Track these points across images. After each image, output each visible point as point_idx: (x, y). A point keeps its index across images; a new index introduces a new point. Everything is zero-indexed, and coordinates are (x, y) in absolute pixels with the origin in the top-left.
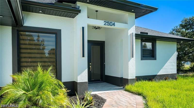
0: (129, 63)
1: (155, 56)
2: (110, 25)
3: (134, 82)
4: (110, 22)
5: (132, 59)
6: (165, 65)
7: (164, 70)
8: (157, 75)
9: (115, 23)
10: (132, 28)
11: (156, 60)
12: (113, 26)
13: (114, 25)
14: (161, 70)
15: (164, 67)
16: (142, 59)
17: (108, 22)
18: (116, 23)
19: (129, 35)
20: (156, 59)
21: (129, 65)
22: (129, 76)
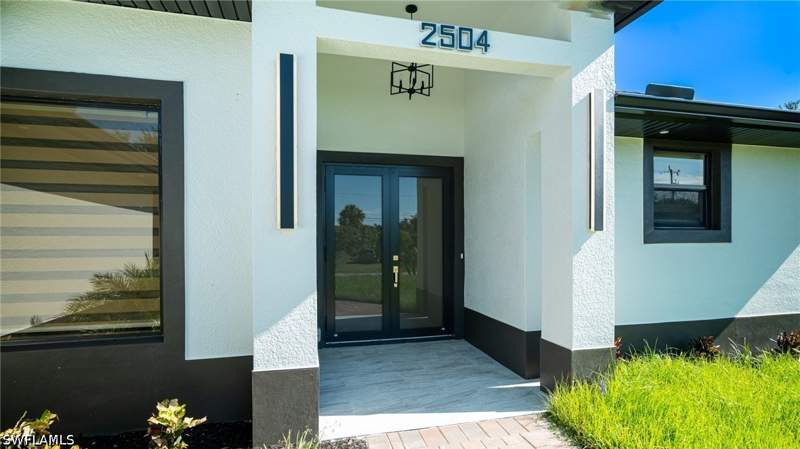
0: (575, 258)
1: (722, 224)
2: (461, 47)
3: (605, 370)
4: (461, 29)
5: (594, 236)
6: (784, 266)
7: (776, 296)
8: (733, 319)
9: (489, 32)
10: (593, 65)
11: (730, 241)
12: (476, 52)
13: (483, 43)
14: (759, 292)
15: (773, 276)
16: (648, 239)
17: (446, 30)
18: (494, 37)
19: (575, 102)
20: (728, 239)
21: (575, 271)
22: (575, 333)
